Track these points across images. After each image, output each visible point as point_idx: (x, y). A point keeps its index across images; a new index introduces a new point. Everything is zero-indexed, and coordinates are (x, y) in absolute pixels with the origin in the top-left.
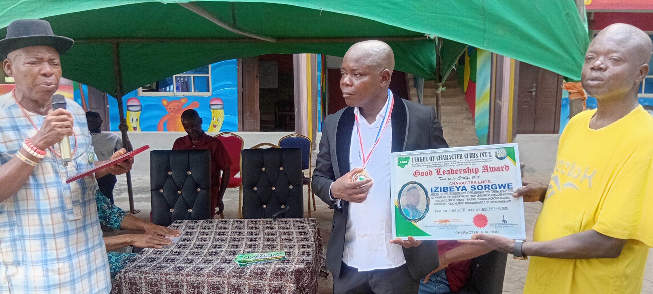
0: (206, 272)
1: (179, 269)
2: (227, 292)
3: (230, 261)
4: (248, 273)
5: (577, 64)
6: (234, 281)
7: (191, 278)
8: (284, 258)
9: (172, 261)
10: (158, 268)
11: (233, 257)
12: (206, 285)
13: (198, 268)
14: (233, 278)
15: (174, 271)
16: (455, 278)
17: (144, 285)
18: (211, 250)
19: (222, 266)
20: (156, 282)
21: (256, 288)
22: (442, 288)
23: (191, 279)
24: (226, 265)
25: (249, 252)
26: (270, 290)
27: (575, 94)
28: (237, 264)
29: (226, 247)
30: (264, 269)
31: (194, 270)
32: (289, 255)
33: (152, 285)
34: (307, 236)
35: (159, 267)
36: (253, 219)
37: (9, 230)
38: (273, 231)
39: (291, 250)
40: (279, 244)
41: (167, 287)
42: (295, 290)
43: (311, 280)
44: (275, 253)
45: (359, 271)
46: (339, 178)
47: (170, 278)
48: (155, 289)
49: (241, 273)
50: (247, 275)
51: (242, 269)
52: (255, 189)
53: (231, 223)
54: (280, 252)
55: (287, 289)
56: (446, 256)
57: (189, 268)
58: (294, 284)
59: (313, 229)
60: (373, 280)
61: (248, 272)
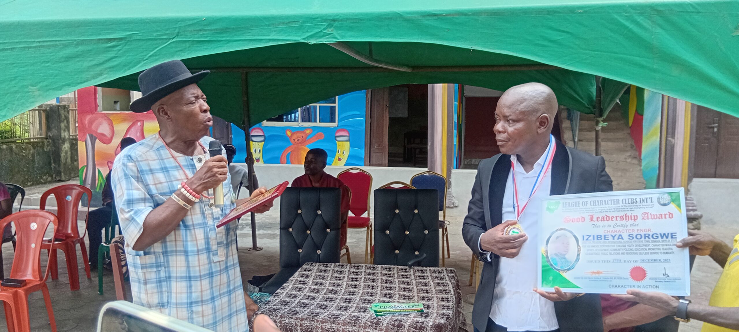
0: (341, 320)
1: (314, 315)
3: (366, 310)
4: (385, 325)
6: (370, 331)
7: (327, 325)
8: (422, 310)
9: (307, 305)
11: (368, 306)
13: (333, 315)
14: (369, 328)
15: (309, 316)
18: (344, 297)
19: (357, 314)
20: (291, 327)
24: (361, 314)
25: (384, 302)
28: (373, 314)
29: (360, 294)
30: (401, 321)
31: (329, 317)
32: (427, 307)
34: (447, 288)
35: (294, 312)
36: (387, 266)
37: (156, 271)
38: (409, 280)
39: (429, 302)
40: (416, 295)
44: (413, 304)
46: (490, 228)
47: (305, 323)
49: (377, 323)
51: (378, 319)
52: (388, 232)
53: (364, 268)
54: (417, 304)
57: (324, 314)
59: (452, 281)
61: (385, 323)
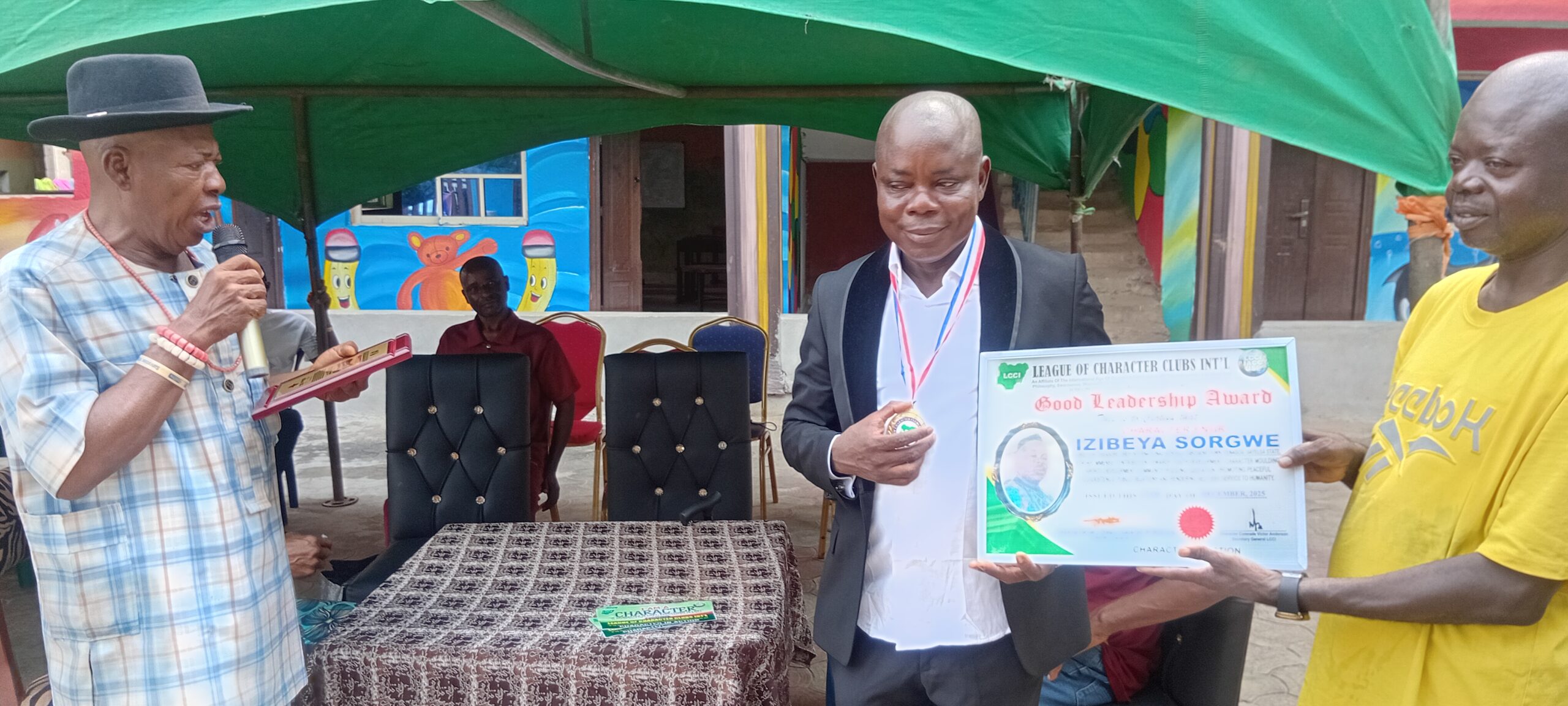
0: (524, 648)
1: (459, 641)
2: (574, 698)
3: (582, 624)
4: (626, 654)
5: (1428, 151)
6: (592, 670)
7: (490, 662)
8: (711, 616)
9: (443, 621)
10: (408, 637)
11: (589, 614)
12: (524, 680)
13: (506, 640)
14: (588, 663)
15: (447, 646)
16: (1123, 668)
17: (375, 678)
18: (534, 596)
19: (562, 634)
20: (405, 672)
21: (645, 689)
22: (1093, 692)
23: (488, 665)
24: (572, 632)
25: (626, 602)
26: (678, 694)
27: (1424, 225)
28: (598, 631)
29: (570, 589)
30: (664, 643)
31: (495, 645)
32: (722, 609)
33: (393, 679)
34: (766, 564)
35: (411, 637)
36: (634, 523)
37: (105, 548)
38: (683, 551)
39: (727, 598)
40: (699, 582)
41: (430, 684)
42: (737, 695)
43: (776, 671)
44: (690, 604)
45: (898, 648)
46: (850, 424)
47: (438, 662)
48: (401, 688)
49: (608, 652)
50: (623, 656)
51: (610, 642)
52: (637, 449)
53: (581, 531)
54: (701, 603)
55: (720, 693)
56: (1104, 616)
57: (484, 639)
58: (735, 679)
59: (778, 548)
60: (932, 672)
61: (626, 649)
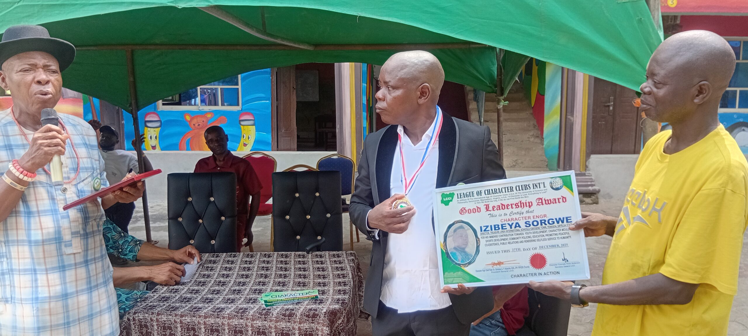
0: (226, 313)
1: (196, 310)
3: (255, 301)
4: (275, 315)
6: (259, 323)
7: (210, 319)
8: (316, 297)
9: (189, 300)
10: (172, 308)
11: (259, 296)
12: (226, 328)
13: (218, 309)
14: (257, 320)
15: (190, 312)
16: (512, 320)
17: (156, 327)
18: (233, 288)
19: (245, 306)
20: (170, 324)
21: (284, 332)
23: (209, 321)
24: (250, 305)
25: (277, 291)
26: (300, 334)
28: (262, 304)
29: (251, 285)
30: (293, 310)
31: (213, 311)
32: (322, 293)
33: (164, 328)
34: (345, 272)
36: (283, 253)
38: (306, 266)
39: (325, 288)
40: (312, 281)
41: (182, 330)
42: (328, 334)
43: (347, 323)
44: (307, 291)
45: (399, 312)
46: (378, 204)
47: (185, 320)
48: (168, 332)
49: (267, 314)
50: (274, 316)
51: (267, 309)
52: (288, 217)
53: (258, 257)
54: (312, 291)
55: (320, 333)
57: (208, 308)
58: (327, 327)
59: (351, 264)
60: (416, 323)
61: (275, 313)
